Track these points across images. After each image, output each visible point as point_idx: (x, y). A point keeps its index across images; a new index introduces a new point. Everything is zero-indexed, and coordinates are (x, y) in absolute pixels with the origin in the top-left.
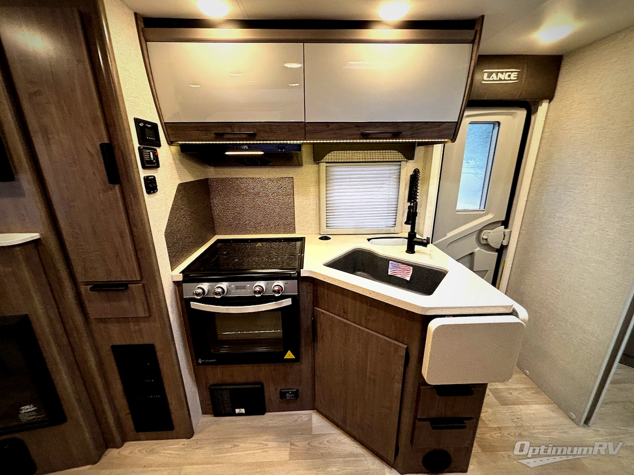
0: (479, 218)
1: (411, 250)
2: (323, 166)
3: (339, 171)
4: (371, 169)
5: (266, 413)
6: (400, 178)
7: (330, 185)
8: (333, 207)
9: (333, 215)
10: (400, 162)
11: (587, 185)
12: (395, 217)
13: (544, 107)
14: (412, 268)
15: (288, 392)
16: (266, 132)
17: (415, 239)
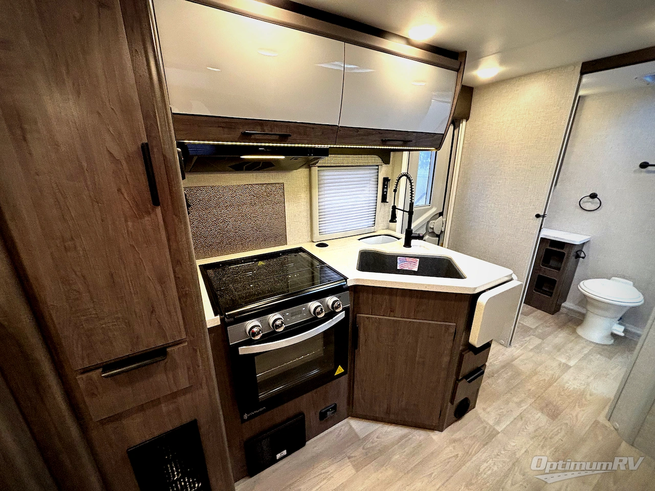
0: (425, 213)
1: (407, 244)
2: (315, 169)
3: (328, 175)
4: (355, 173)
5: (307, 443)
6: (378, 181)
7: (323, 189)
8: (324, 212)
9: (325, 221)
10: (378, 166)
11: (499, 183)
12: (374, 217)
13: (463, 125)
14: (418, 260)
15: (328, 410)
16: (300, 134)
17: (413, 235)
